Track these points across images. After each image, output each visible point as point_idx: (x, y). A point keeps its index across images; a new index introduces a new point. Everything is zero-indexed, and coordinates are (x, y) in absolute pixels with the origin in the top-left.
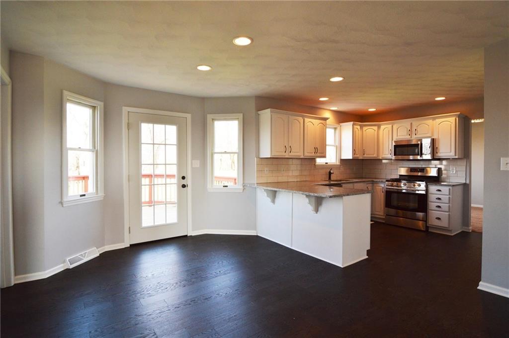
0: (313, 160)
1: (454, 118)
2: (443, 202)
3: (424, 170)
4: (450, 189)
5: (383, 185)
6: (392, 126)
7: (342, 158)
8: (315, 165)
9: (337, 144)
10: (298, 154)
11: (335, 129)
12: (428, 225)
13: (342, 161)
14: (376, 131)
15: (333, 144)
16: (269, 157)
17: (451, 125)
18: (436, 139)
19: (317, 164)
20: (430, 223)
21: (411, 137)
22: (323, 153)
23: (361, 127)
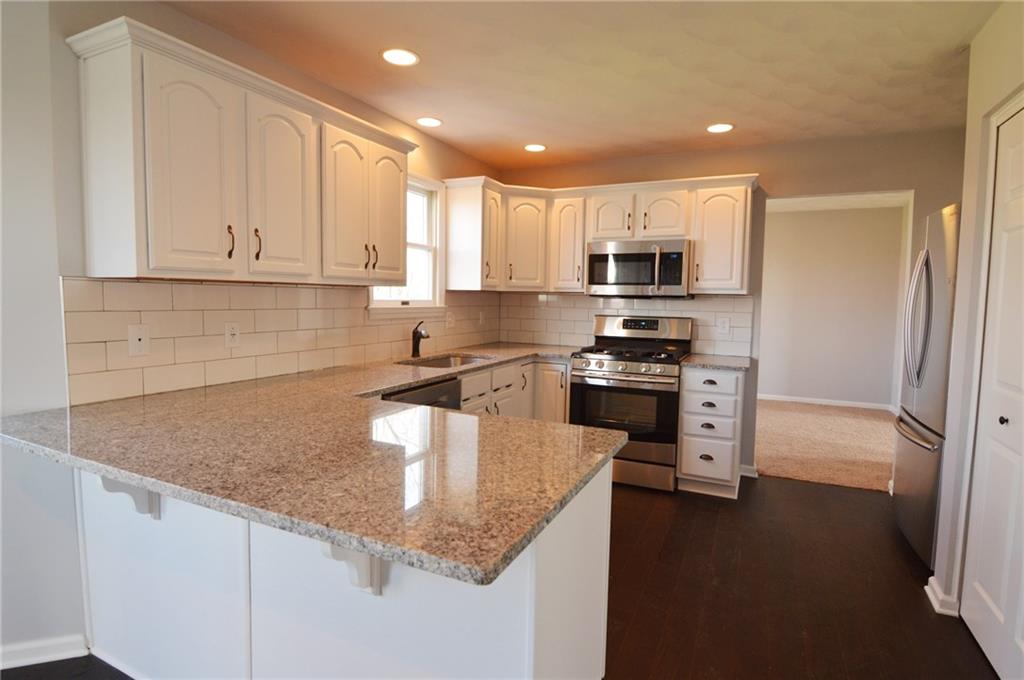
0: (361, 290)
1: (743, 188)
2: (719, 413)
3: (656, 323)
4: (737, 378)
5: (562, 368)
6: (585, 201)
7: (453, 287)
8: (366, 308)
9: (437, 243)
10: (298, 267)
11: (431, 194)
12: (678, 476)
13: (452, 295)
14: (543, 213)
15: (425, 242)
16: (134, 275)
17: (734, 205)
18: (695, 242)
19: (372, 306)
20: (684, 471)
21: (633, 236)
22: (397, 269)
23: (505, 196)
